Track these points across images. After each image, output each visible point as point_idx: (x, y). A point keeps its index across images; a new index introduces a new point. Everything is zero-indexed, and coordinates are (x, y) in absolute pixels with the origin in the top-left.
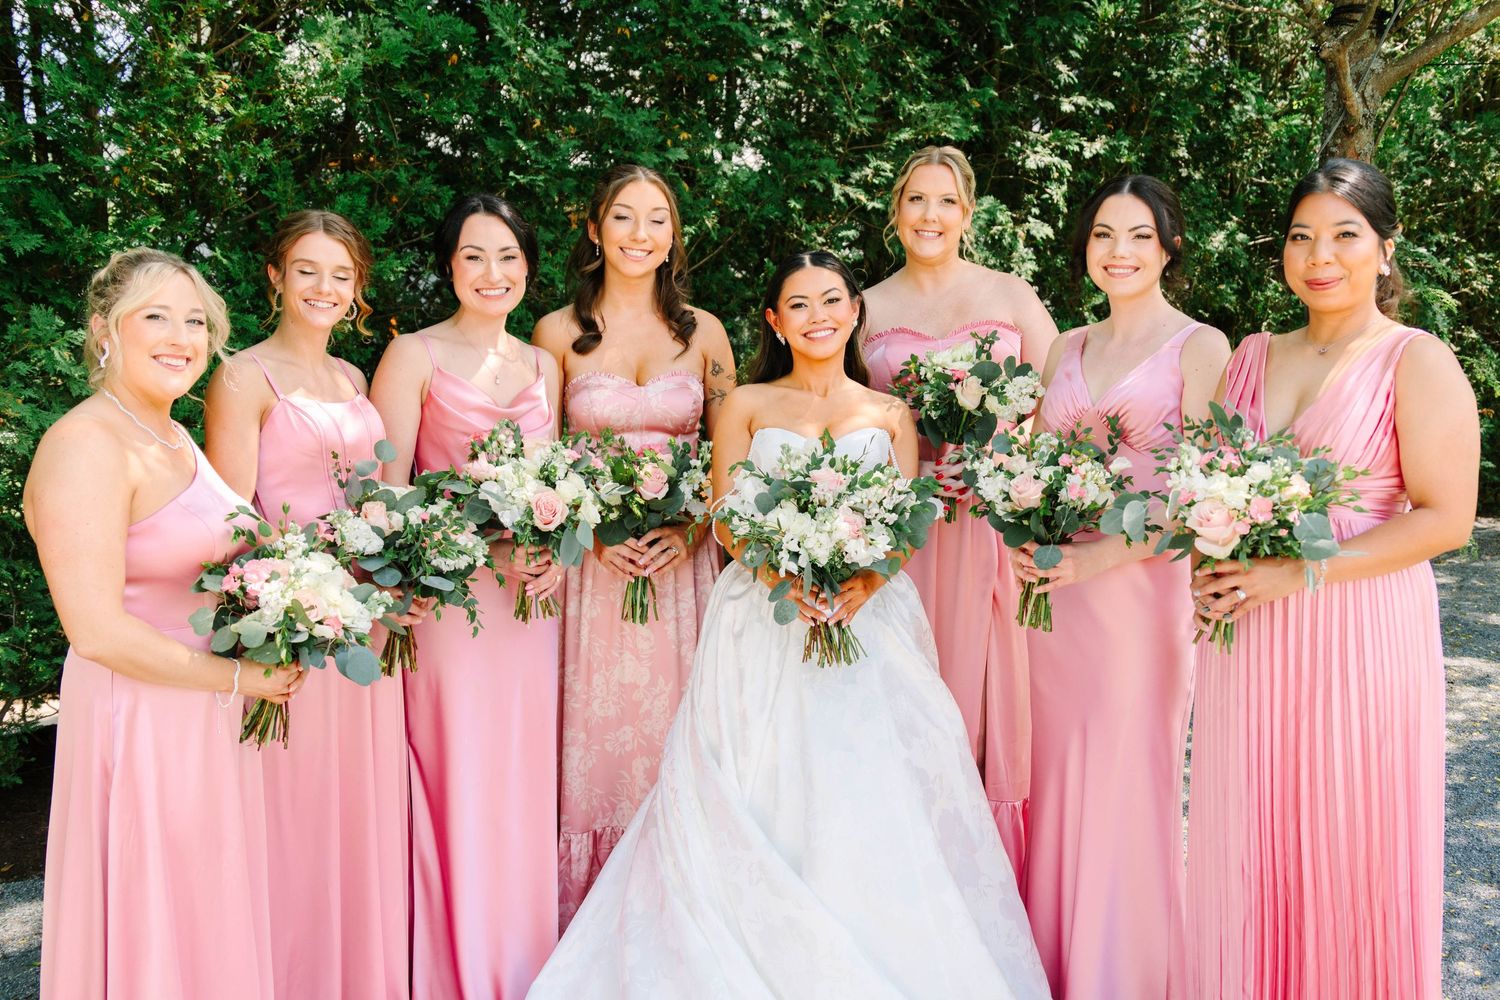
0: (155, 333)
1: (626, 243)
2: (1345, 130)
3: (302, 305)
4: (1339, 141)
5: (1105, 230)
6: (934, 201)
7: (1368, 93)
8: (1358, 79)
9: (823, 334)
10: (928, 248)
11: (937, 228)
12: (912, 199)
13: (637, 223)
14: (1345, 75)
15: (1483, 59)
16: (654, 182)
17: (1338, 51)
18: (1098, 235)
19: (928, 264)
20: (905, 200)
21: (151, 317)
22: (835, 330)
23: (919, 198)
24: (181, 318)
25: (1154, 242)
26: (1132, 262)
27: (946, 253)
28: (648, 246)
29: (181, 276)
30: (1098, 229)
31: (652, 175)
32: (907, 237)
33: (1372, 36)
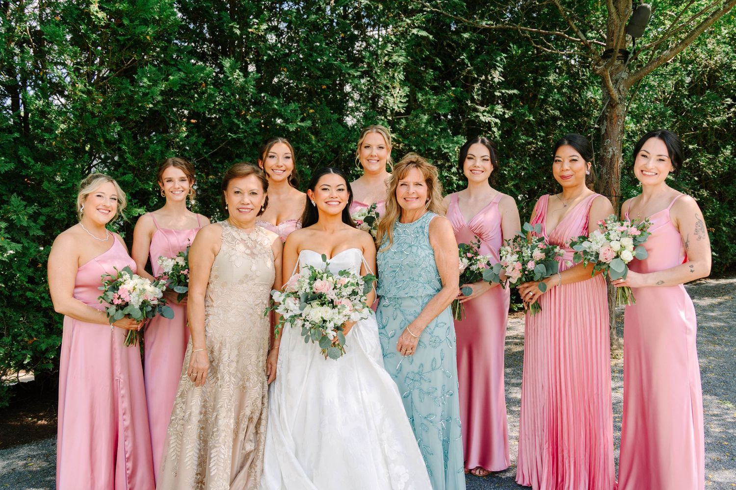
0: (99, 201)
1: (274, 167)
2: (611, 105)
3: (170, 194)
4: (609, 110)
5: (472, 156)
6: (375, 148)
7: (621, 88)
8: (616, 82)
9: (335, 203)
10: (374, 167)
11: (377, 158)
12: (366, 147)
13: (278, 159)
14: (608, 81)
15: (706, 66)
16: (285, 143)
17: (604, 70)
18: (469, 158)
19: (373, 174)
20: (363, 148)
21: (98, 196)
22: (340, 202)
23: (368, 147)
24: (108, 197)
25: (489, 162)
26: (481, 169)
27: (380, 169)
28: (283, 168)
29: (110, 183)
30: (469, 156)
31: (285, 140)
32: (364, 163)
33: (622, 62)
